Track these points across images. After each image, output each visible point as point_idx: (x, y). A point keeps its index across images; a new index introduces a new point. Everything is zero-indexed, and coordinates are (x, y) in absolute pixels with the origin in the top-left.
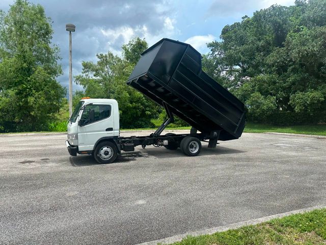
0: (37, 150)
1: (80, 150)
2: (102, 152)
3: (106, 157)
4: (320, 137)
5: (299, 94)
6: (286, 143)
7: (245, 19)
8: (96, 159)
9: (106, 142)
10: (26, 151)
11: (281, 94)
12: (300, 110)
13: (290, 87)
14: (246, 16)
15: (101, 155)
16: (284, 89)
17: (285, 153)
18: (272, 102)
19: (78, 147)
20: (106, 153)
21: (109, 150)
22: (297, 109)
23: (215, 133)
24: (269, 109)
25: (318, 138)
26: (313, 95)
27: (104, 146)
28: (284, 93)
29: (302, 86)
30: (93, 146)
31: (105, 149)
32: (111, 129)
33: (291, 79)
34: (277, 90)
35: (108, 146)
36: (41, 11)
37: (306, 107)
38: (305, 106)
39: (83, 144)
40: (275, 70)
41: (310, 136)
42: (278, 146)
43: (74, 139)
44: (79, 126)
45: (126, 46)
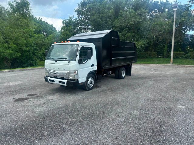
3: (91, 85)
8: (87, 88)
9: (91, 75)
15: (88, 84)
19: (78, 80)
20: (91, 83)
31: (90, 79)
32: (93, 65)
39: (81, 77)
43: (75, 74)
44: (79, 64)
45: (12, 3)
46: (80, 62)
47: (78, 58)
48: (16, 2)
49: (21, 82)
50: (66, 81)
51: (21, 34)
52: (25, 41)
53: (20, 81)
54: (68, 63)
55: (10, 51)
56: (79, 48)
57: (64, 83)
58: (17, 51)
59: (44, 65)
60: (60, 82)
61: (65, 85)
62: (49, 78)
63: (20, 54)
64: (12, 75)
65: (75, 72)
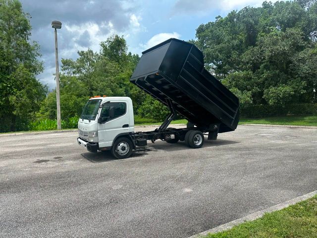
0: (41, 149)
1: (100, 146)
2: (119, 147)
3: (123, 152)
4: (292, 126)
5: (272, 89)
6: (268, 133)
7: (218, 19)
8: (115, 156)
9: (123, 138)
10: (30, 151)
11: (256, 89)
12: (274, 103)
13: (264, 83)
14: (219, 17)
15: (118, 150)
16: (258, 84)
17: (273, 141)
18: (248, 97)
19: (98, 143)
20: (123, 149)
21: (125, 145)
22: (271, 102)
23: (216, 126)
24: (247, 102)
25: (291, 128)
26: (285, 89)
27: (121, 142)
28: (259, 88)
29: (275, 81)
30: (112, 142)
31: (122, 144)
32: (126, 126)
33: (265, 76)
34: (252, 86)
35: (124, 141)
36: (18, 6)
37: (279, 101)
38: (277, 99)
39: (103, 140)
40: (250, 68)
41: (284, 126)
42: (263, 136)
43: (93, 136)
44: (99, 124)
45: (104, 43)
46: (102, 121)
47: (98, 116)
54: (88, 122)
56: (102, 104)
62: (79, 140)
65: (93, 134)
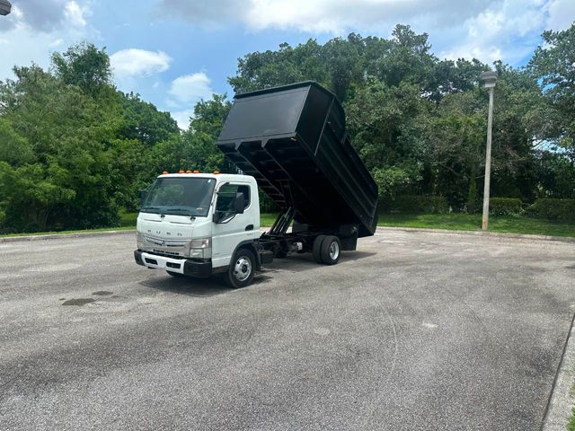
1: (214, 266)
2: (238, 267)
3: (244, 274)
5: (378, 172)
7: (284, 48)
8: (232, 282)
9: (245, 250)
15: (237, 272)
19: (210, 260)
20: (244, 269)
23: (355, 228)
27: (242, 256)
30: (231, 256)
31: (241, 261)
32: (250, 227)
35: (246, 255)
38: (386, 188)
39: (217, 255)
41: (395, 228)
43: (204, 246)
44: (213, 224)
45: (62, 57)
46: (218, 219)
47: (212, 210)
48: (74, 55)
49: (77, 266)
50: (182, 262)
51: (80, 139)
52: (91, 159)
53: (75, 262)
54: (189, 221)
55: (48, 185)
56: (217, 188)
57: (178, 266)
58: (67, 184)
59: (134, 223)
60: (169, 264)
61: (181, 271)
62: (145, 255)
63: (73, 192)
64: (52, 248)
65: (204, 243)
